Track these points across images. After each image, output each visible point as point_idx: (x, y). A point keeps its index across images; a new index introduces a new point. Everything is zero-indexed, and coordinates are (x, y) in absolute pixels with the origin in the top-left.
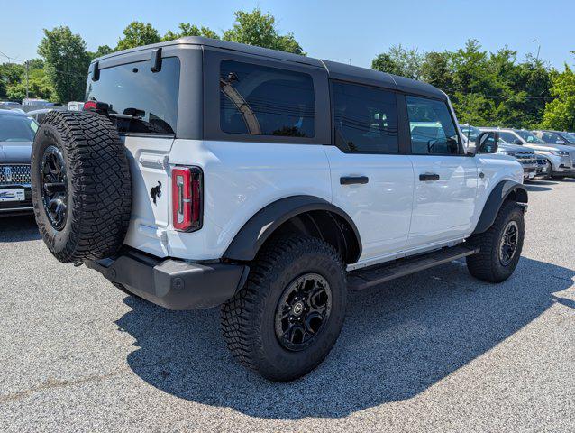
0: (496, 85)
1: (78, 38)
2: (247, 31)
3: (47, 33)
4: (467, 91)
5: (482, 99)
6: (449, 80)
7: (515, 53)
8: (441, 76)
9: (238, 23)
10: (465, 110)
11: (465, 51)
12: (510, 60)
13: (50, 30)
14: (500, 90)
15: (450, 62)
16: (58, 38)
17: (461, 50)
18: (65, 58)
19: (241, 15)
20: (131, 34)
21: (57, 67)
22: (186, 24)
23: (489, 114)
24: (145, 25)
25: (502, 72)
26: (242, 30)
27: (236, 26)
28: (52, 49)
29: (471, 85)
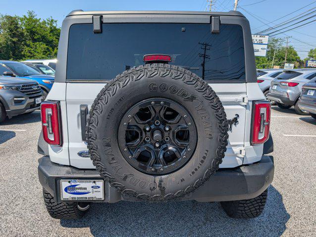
0: (50, 38)
4: (34, 41)
5: (44, 46)
6: (22, 34)
7: (56, 21)
8: (16, 31)
10: (35, 51)
11: (28, 17)
12: (54, 25)
14: (52, 41)
15: (20, 23)
17: (25, 16)
23: (49, 54)
25: (51, 31)
29: (36, 38)
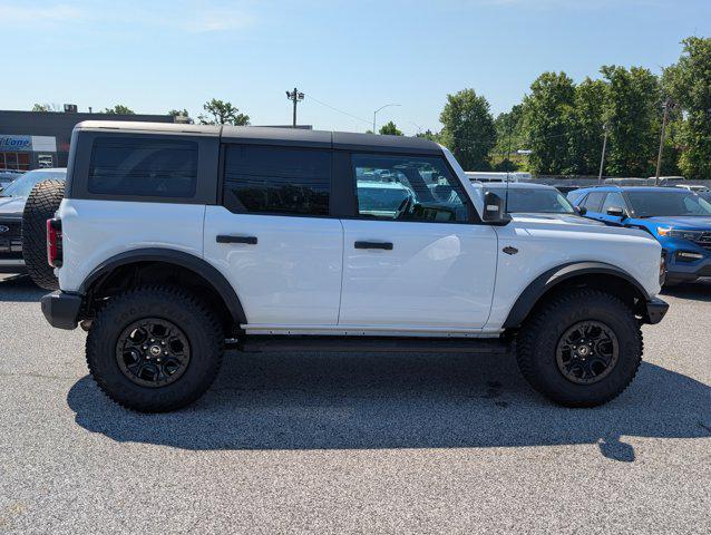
1: (482, 100)
2: (698, 64)
3: (450, 98)
9: (687, 54)
13: (453, 95)
16: (460, 101)
18: (466, 123)
19: (692, 43)
20: (540, 88)
21: (455, 134)
22: (609, 66)
24: (558, 75)
26: (691, 61)
27: (683, 59)
28: (453, 115)
